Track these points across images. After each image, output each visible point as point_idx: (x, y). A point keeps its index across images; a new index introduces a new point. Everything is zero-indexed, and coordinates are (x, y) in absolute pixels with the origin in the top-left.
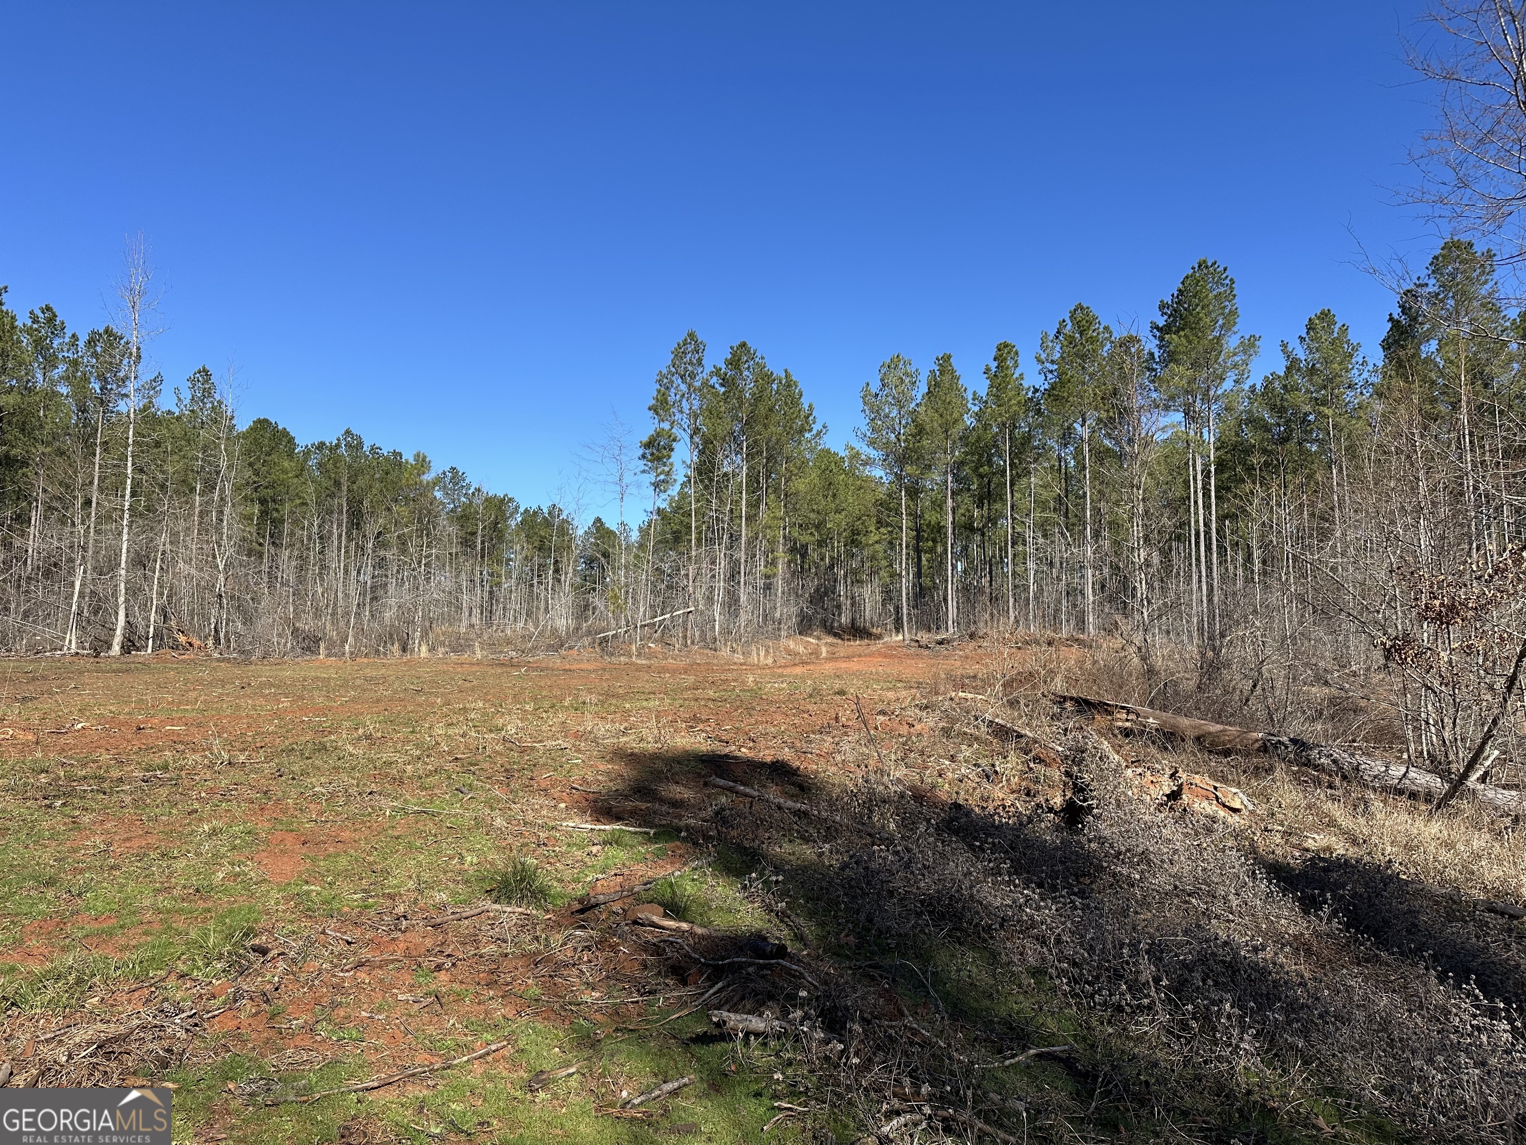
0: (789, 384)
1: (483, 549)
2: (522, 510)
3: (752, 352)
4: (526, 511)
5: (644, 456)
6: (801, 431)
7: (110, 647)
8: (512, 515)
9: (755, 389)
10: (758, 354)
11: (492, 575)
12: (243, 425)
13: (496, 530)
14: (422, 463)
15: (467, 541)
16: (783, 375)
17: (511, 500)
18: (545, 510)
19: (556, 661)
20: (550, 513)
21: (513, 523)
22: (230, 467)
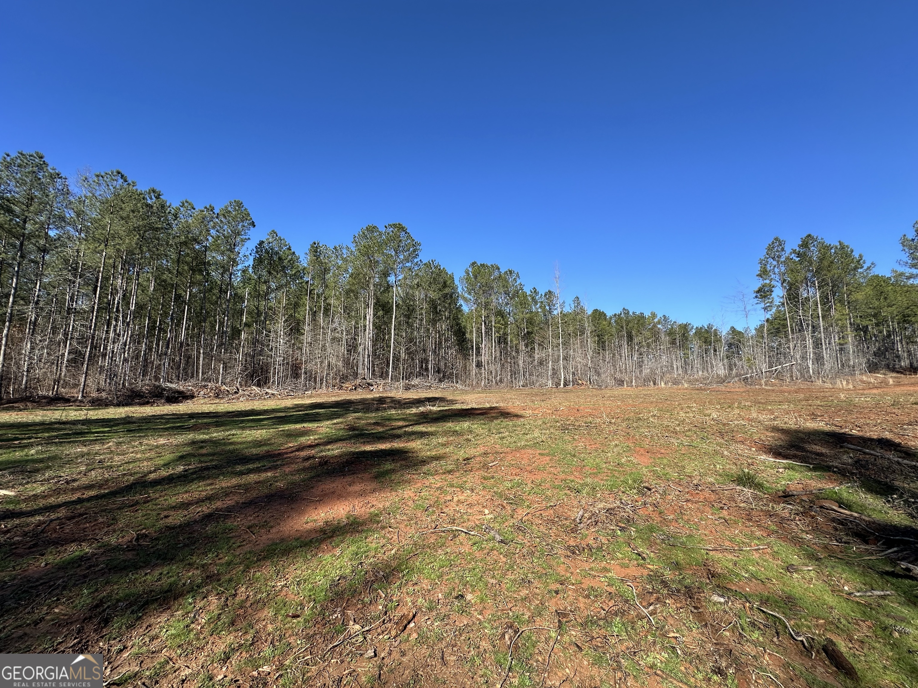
0: (842, 247)
1: (680, 344)
2: (695, 327)
3: (815, 237)
4: (697, 328)
5: (756, 297)
6: (856, 269)
7: (560, 385)
8: (691, 330)
9: (819, 255)
10: (819, 238)
11: (685, 354)
12: (590, 312)
13: (685, 337)
14: (654, 315)
15: (673, 342)
16: (838, 244)
17: (689, 324)
18: (706, 327)
19: (722, 388)
20: (708, 327)
21: (692, 333)
22: (589, 326)
